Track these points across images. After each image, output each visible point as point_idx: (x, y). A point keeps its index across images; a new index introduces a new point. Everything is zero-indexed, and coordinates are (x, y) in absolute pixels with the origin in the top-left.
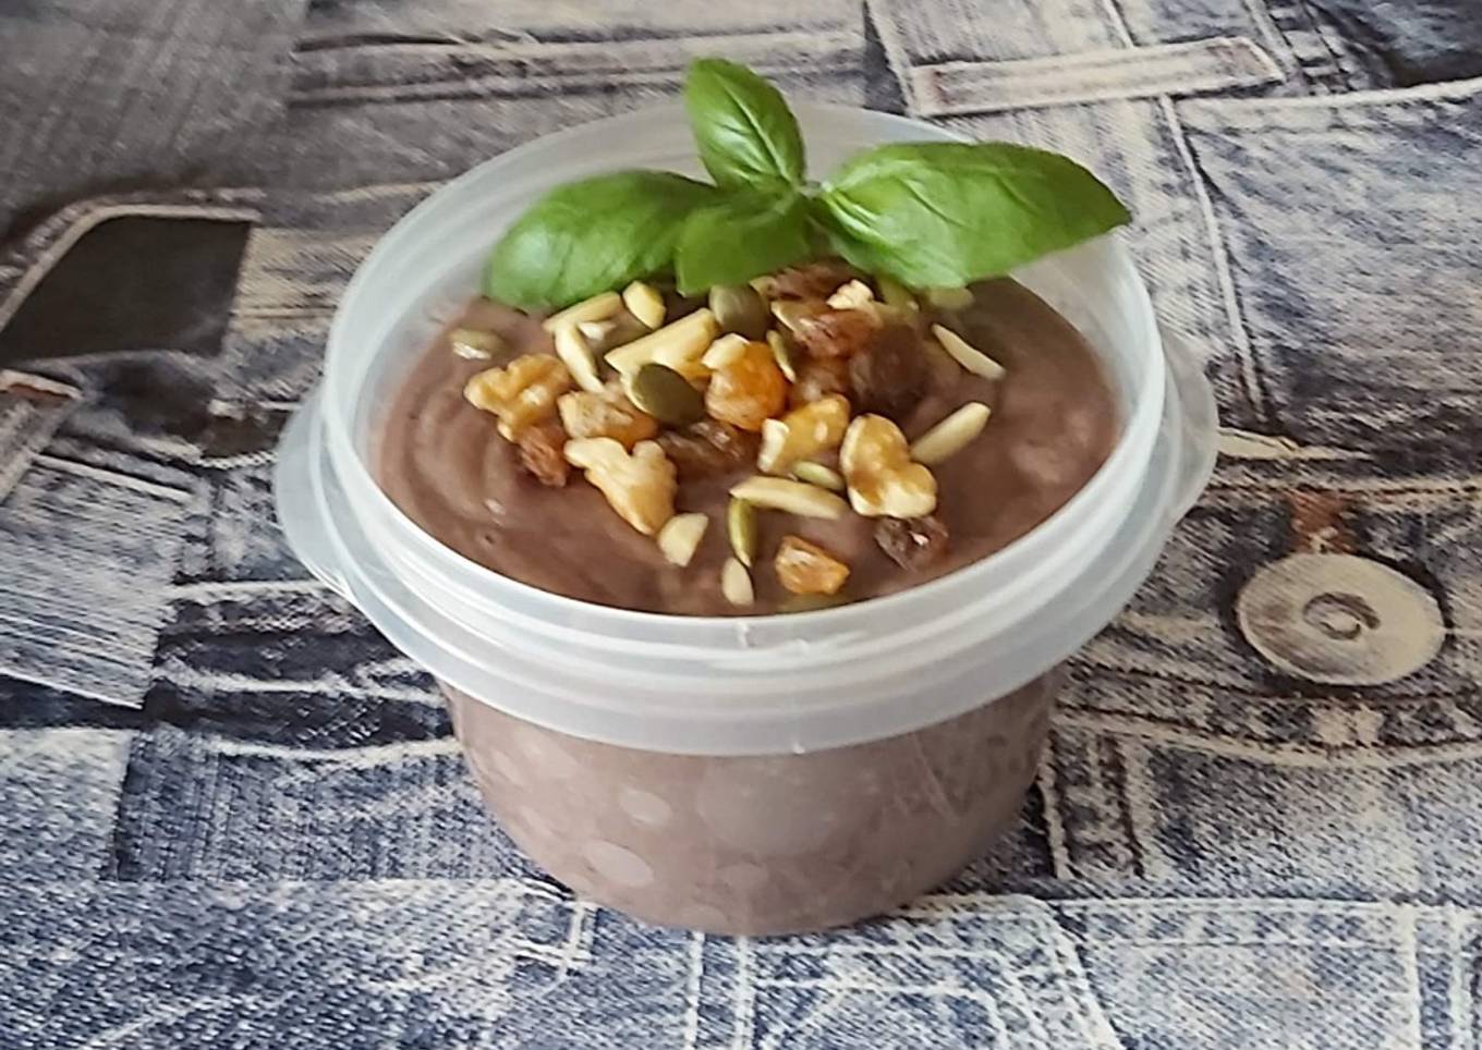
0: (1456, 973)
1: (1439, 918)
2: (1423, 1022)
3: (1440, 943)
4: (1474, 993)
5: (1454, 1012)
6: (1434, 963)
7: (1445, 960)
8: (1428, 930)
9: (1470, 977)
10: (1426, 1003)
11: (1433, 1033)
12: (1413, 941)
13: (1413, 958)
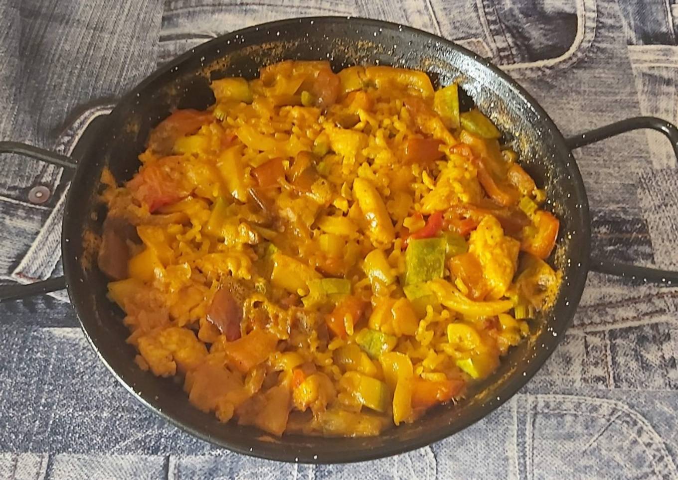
0: (529, 419)
1: (525, 399)
2: (518, 436)
3: (524, 407)
4: (533, 426)
5: (527, 433)
6: (522, 415)
7: (525, 414)
8: (521, 403)
9: (532, 420)
10: (518, 430)
11: (520, 440)
12: (516, 407)
13: (516, 413)
